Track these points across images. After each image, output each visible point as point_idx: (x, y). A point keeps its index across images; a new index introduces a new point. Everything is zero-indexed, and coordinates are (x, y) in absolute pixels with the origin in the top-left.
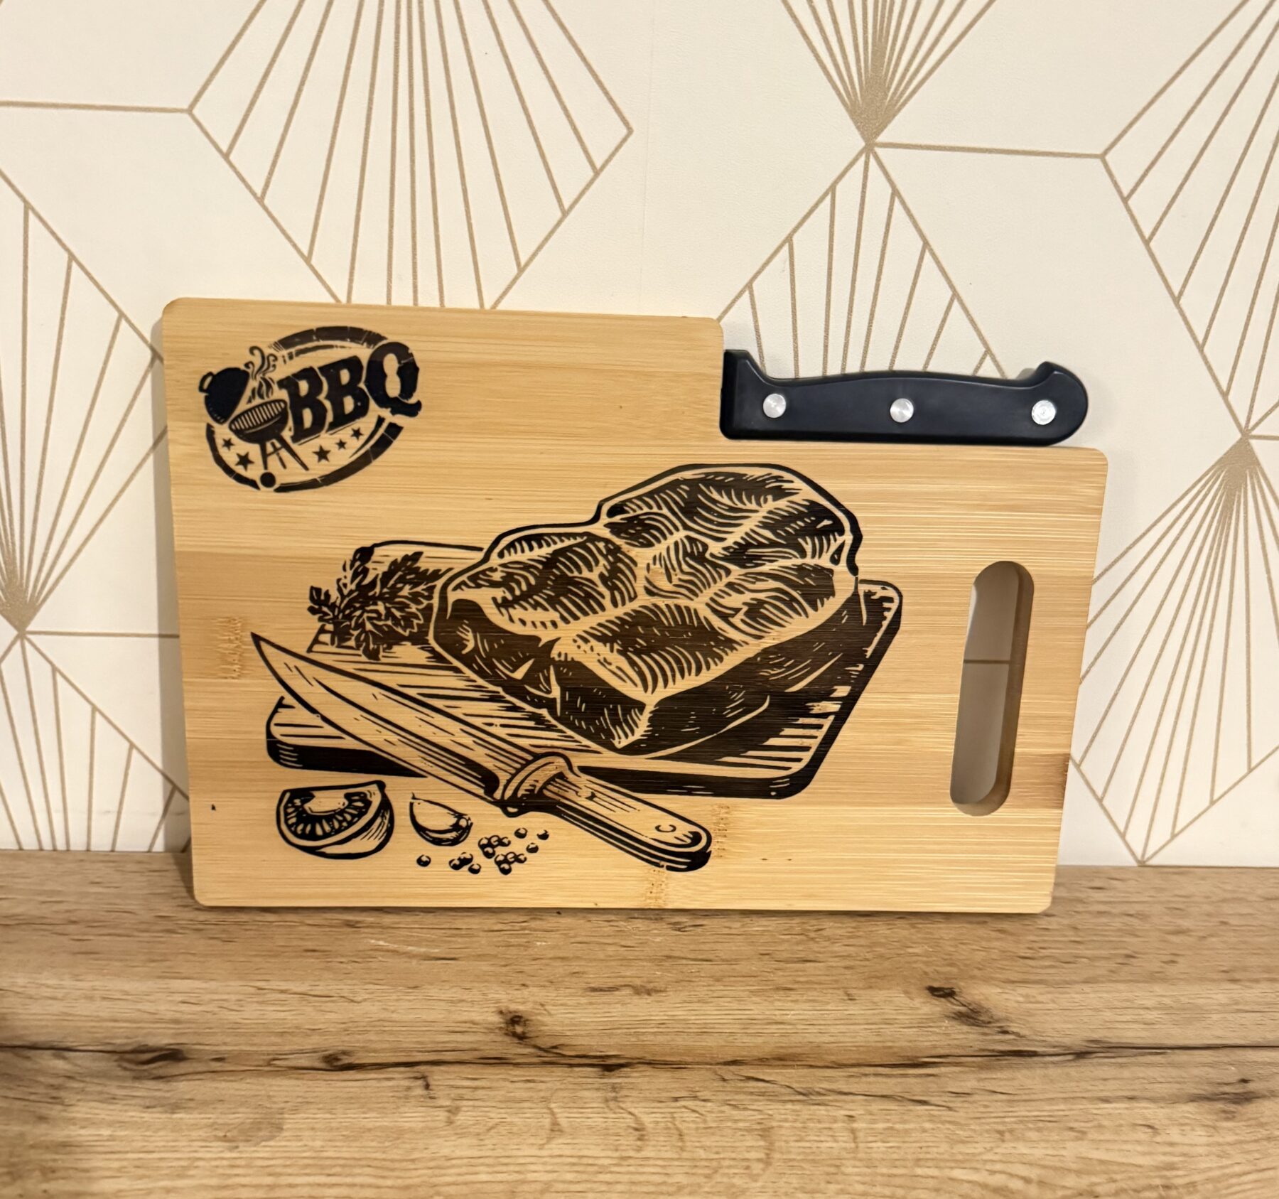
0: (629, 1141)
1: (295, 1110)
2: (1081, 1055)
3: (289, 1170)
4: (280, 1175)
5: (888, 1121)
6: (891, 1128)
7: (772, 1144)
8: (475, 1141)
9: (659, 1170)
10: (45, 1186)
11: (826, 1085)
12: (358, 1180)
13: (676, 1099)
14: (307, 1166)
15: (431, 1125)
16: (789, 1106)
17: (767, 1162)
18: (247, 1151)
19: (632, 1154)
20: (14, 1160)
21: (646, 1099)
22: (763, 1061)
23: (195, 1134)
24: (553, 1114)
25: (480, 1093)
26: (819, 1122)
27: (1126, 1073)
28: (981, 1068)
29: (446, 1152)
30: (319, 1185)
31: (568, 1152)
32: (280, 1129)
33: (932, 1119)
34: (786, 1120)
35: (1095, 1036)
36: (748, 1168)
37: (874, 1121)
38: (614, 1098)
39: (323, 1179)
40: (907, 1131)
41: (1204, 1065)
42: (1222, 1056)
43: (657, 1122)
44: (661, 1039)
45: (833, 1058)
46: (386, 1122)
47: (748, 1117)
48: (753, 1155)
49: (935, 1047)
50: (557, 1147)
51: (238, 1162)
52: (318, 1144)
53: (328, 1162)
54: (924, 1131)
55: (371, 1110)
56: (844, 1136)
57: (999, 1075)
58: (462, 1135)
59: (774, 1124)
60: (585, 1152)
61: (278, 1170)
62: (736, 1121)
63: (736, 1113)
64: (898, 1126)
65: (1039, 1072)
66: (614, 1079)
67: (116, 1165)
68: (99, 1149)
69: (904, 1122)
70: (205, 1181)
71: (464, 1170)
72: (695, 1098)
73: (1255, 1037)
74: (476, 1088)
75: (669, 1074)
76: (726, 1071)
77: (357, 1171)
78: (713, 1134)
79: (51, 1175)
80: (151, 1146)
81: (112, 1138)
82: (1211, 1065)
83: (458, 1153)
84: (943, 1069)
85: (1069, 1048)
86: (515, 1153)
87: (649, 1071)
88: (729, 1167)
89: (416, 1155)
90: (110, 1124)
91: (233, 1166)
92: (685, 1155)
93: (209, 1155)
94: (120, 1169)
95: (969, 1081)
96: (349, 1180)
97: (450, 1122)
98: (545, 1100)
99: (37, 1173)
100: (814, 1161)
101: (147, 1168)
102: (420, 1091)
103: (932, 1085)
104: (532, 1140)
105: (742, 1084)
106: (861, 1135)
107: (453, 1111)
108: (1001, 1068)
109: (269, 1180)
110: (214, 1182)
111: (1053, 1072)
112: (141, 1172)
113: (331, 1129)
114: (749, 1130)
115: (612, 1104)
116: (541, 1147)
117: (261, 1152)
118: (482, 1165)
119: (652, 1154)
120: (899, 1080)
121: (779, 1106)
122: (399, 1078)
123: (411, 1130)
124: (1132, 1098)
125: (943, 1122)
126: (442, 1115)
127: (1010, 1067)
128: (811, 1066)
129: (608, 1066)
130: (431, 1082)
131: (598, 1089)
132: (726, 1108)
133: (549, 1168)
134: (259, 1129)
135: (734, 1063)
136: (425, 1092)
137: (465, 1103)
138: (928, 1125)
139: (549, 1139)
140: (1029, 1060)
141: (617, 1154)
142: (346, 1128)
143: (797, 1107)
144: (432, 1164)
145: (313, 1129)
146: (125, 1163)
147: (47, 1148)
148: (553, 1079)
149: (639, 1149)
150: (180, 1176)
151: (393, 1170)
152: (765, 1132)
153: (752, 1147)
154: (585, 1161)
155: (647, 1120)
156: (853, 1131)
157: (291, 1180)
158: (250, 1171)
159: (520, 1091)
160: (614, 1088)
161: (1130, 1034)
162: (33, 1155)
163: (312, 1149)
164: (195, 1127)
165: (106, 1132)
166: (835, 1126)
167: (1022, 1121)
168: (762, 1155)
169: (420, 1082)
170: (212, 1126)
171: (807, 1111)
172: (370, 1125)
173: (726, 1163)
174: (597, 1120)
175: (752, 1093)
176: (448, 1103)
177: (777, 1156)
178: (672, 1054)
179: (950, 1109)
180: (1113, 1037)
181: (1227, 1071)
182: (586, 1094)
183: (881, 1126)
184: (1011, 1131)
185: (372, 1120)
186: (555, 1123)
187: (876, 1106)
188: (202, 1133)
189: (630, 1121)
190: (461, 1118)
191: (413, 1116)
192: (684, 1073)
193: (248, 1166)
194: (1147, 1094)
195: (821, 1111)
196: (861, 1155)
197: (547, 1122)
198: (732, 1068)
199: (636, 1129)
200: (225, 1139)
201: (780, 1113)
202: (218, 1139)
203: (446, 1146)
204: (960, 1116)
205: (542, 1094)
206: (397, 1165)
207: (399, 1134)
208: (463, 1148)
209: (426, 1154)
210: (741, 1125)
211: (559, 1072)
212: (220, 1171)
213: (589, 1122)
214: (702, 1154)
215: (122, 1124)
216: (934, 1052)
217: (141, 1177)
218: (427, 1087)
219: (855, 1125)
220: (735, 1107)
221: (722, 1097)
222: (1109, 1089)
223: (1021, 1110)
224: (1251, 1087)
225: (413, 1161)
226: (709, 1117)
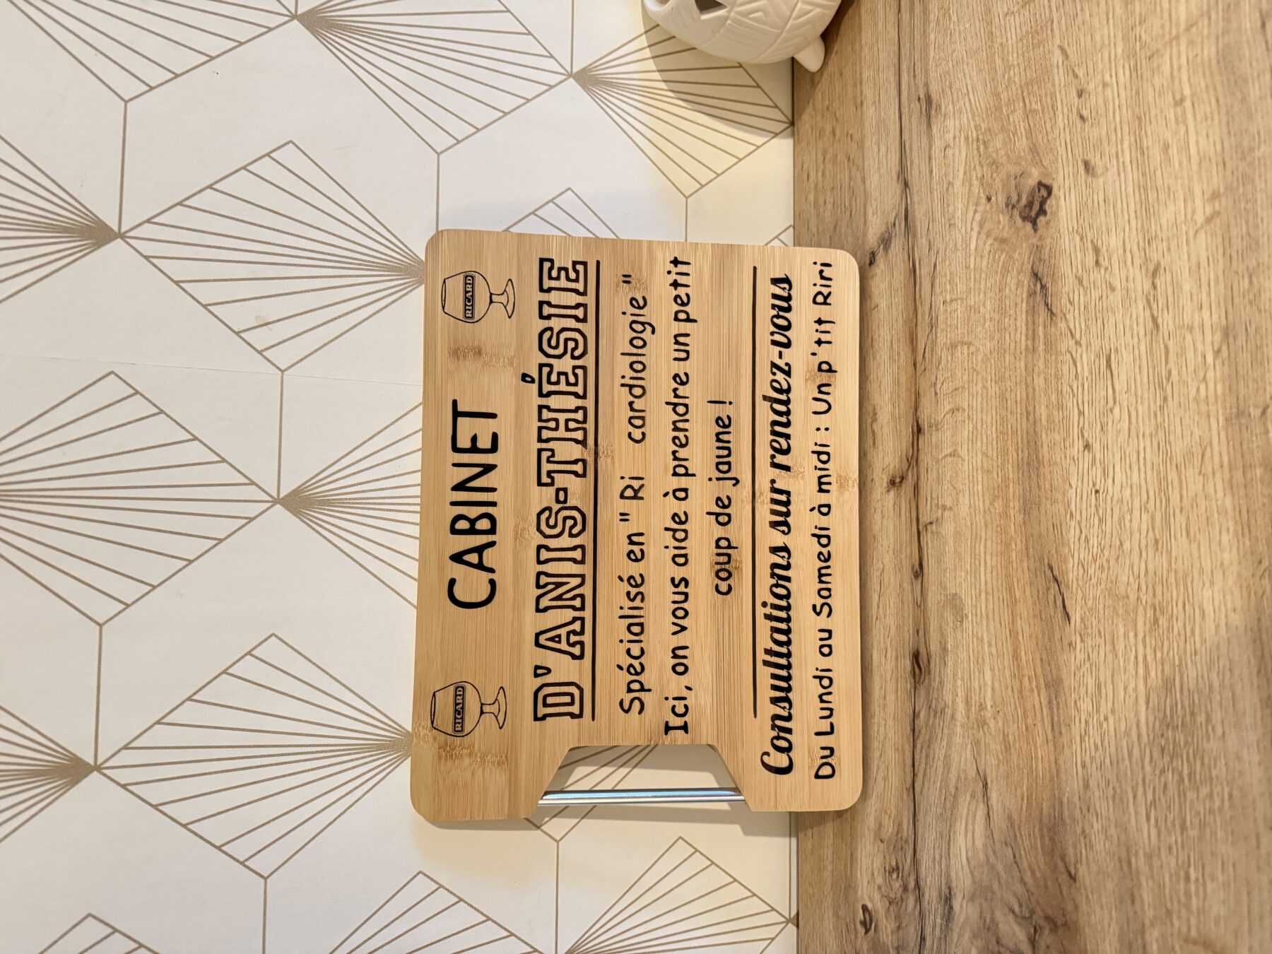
0: (959, 416)
1: (945, 588)
2: (906, 185)
3: (978, 586)
4: (980, 590)
5: (945, 283)
6: (949, 281)
7: (959, 342)
8: (961, 495)
9: (975, 399)
10: (989, 707)
11: (927, 317)
12: (982, 550)
13: (936, 394)
14: (975, 577)
15: (952, 518)
16: (939, 335)
17: (969, 344)
18: (968, 609)
19: (966, 414)
20: (975, 726)
21: (936, 410)
22: (914, 351)
23: (959, 637)
24: (945, 456)
25: (934, 495)
26: (947, 319)
27: (916, 161)
28: (915, 236)
29: (967, 508)
30: (985, 570)
31: (966, 446)
32: (956, 594)
33: (944, 261)
34: (947, 335)
35: (895, 177)
36: (972, 354)
37: (946, 291)
38: (936, 426)
39: (982, 569)
40: (951, 273)
41: (910, 121)
42: (905, 110)
43: (949, 402)
44: (902, 405)
45: (911, 314)
46: (951, 541)
47: (945, 355)
48: (966, 352)
49: (904, 261)
50: (963, 452)
51: (974, 612)
52: (963, 574)
53: (973, 566)
54: (950, 264)
55: (944, 549)
56: (954, 305)
57: (919, 227)
58: (958, 500)
59: (949, 342)
60: (966, 436)
61: (978, 591)
62: (947, 362)
63: (943, 362)
64: (948, 278)
65: (916, 206)
66: (925, 427)
67: (977, 674)
68: (969, 684)
69: (946, 274)
70: (984, 627)
71: (976, 498)
72: (935, 384)
73: (894, 93)
74: (931, 498)
75: (922, 399)
76: (919, 371)
77: (977, 551)
78: (955, 373)
79: (983, 706)
80: (966, 658)
81: (963, 679)
82: (910, 116)
83: (967, 502)
84: (916, 256)
85: (902, 191)
86: (967, 473)
87: (920, 409)
88: (972, 363)
89: (969, 524)
90: (955, 681)
91: (976, 615)
92: (966, 386)
93: (971, 628)
94: (980, 672)
95: (923, 242)
96: (982, 555)
97: (951, 509)
98: (937, 462)
99: (982, 713)
100: (968, 320)
101: (978, 658)
102: (934, 527)
103: (925, 262)
104: (960, 465)
105: (927, 361)
106: (953, 297)
107: (944, 508)
108: (915, 226)
109: (983, 595)
110: (984, 622)
111: (916, 199)
112: (980, 660)
113: (955, 568)
114: (952, 354)
115: (940, 427)
116: (963, 460)
117: (968, 602)
118: (973, 489)
119: (967, 403)
120: (923, 279)
121: (939, 341)
122: (927, 539)
123: (955, 528)
124: (930, 158)
125: (946, 255)
126: (947, 513)
127: (914, 222)
128: (916, 325)
129: (919, 430)
130: (929, 521)
131: (931, 435)
132: (940, 367)
133: (974, 455)
134: (956, 604)
135: (915, 365)
136: (934, 524)
137: (940, 503)
138: (947, 263)
139: (959, 456)
140: (909, 212)
141: (967, 422)
142: (955, 561)
143: (939, 330)
144: (973, 514)
145: (955, 578)
146: (976, 670)
147: (968, 711)
148: (926, 458)
149: (964, 410)
150: (982, 640)
151: (977, 534)
152: (953, 346)
153: (962, 352)
154: (970, 437)
155: (948, 408)
156: (951, 301)
157: (983, 584)
158: (979, 605)
159: (933, 475)
160: (930, 426)
161: (894, 158)
162: (973, 716)
163: (966, 576)
164: (955, 638)
165: (959, 682)
166: (949, 310)
167: (943, 215)
168: (966, 347)
169: (929, 527)
170: (955, 629)
171: (941, 326)
172: (953, 549)
173: (970, 364)
174: (948, 434)
175: (932, 355)
176: (940, 511)
177: (966, 339)
178: (911, 399)
179: (938, 252)
180: (895, 168)
181: (914, 110)
182: (934, 440)
183: (948, 287)
184: (949, 220)
185: (950, 548)
186: (951, 455)
187: (937, 290)
188: (959, 634)
189: (948, 416)
190: (948, 504)
191: (948, 528)
192: (921, 391)
193: (976, 607)
194: (927, 150)
195: (941, 318)
196: (965, 297)
197: (950, 459)
198: (918, 366)
199: (953, 413)
200: (961, 622)
201: (942, 339)
202: (962, 625)
203: (964, 509)
204: (942, 247)
205: (934, 463)
206: (974, 532)
207: (957, 533)
208: (965, 500)
209: (968, 519)
210: (949, 359)
211: (921, 456)
212: (979, 621)
213: (949, 437)
214: (965, 378)
215: (955, 675)
216: (907, 262)
217: (983, 660)
218: (931, 523)
219: (948, 300)
220: (940, 363)
221: (934, 370)
222: (925, 169)
223: (938, 215)
224: (922, 96)
225: (972, 525)
226: (946, 375)
